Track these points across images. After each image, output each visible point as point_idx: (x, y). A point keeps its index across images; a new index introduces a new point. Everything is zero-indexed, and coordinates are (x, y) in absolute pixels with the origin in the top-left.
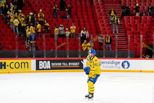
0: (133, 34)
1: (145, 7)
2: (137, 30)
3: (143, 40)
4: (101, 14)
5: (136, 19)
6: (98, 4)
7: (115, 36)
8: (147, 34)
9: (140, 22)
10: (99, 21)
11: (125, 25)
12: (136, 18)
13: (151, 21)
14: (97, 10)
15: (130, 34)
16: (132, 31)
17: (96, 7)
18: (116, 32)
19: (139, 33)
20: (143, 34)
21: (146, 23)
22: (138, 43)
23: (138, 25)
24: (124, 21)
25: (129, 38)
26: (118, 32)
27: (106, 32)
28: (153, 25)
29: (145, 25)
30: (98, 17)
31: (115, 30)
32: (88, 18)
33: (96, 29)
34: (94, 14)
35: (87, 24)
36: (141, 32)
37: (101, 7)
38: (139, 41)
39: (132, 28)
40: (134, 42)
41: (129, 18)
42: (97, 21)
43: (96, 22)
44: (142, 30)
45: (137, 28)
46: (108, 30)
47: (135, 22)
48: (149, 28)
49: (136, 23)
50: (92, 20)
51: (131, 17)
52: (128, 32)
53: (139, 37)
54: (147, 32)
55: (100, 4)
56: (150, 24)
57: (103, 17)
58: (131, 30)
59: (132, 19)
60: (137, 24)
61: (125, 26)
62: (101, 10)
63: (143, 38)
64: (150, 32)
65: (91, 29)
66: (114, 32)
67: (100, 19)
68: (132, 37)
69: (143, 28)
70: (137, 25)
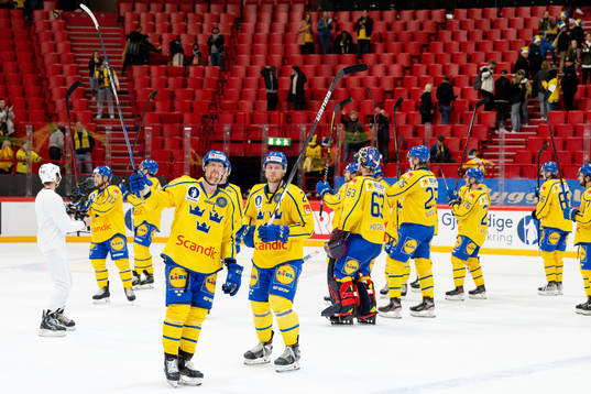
0: (161, 121)
1: (200, 36)
2: (173, 109)
3: (192, 141)
4: (59, 59)
5: (172, 76)
6: (49, 26)
7: (105, 130)
8: (203, 122)
9: (185, 85)
10: (53, 80)
11: (135, 92)
12: (171, 72)
13: (218, 81)
14: (45, 46)
15: (152, 121)
16: (157, 112)
17: (42, 36)
18: (106, 115)
19: (181, 120)
20: (192, 123)
21: (201, 87)
22: (176, 152)
23: (178, 93)
24: (131, 80)
25: (148, 136)
26: (112, 117)
27: (75, 115)
28: (223, 92)
29: (198, 93)
30: (50, 68)
31: (106, 110)
32: (18, 70)
33: (44, 105)
34: (35, 56)
35: (14, 88)
36: (187, 117)
37: (58, 36)
38: (181, 145)
39: (158, 104)
40: (163, 145)
41: (149, 73)
42: (47, 79)
43: (42, 82)
44: (191, 109)
45: (172, 103)
46: (81, 109)
47: (167, 85)
48: (211, 104)
49: (170, 89)
50: (29, 78)
51: (154, 69)
52: (146, 116)
53: (181, 133)
54: (205, 117)
55: (54, 25)
56: (216, 93)
57: (66, 68)
58: (154, 108)
59: (159, 75)
60: (173, 92)
61: (136, 96)
62: (60, 46)
63: (193, 133)
64: (215, 117)
65: (27, 106)
66: (98, 117)
67: (54, 74)
68: (158, 132)
69: (191, 104)
70: (172, 95)
